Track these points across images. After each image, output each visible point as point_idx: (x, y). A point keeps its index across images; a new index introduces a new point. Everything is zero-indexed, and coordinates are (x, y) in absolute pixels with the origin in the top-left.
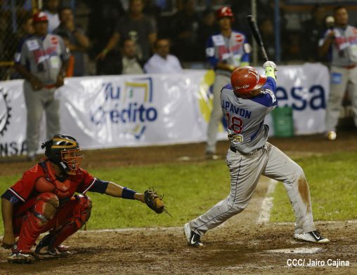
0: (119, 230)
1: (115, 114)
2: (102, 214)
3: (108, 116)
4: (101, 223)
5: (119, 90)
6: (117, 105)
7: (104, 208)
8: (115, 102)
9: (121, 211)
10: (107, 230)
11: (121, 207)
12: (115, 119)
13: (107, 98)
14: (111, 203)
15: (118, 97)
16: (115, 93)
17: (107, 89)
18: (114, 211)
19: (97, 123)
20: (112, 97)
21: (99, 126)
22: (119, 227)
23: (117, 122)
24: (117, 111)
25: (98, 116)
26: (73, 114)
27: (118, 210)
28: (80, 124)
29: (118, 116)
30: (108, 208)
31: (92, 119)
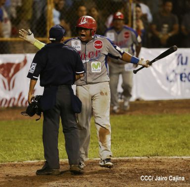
0: (184, 158)
1: (183, 75)
2: (173, 145)
3: (179, 77)
4: (172, 152)
5: (187, 58)
6: (185, 70)
7: (174, 141)
8: (184, 67)
9: (186, 144)
10: (176, 157)
11: (186, 141)
12: (183, 79)
13: (178, 64)
14: (179, 138)
15: (186, 63)
16: (184, 61)
17: (179, 57)
18: (181, 144)
19: (171, 81)
20: (182, 64)
21: (172, 83)
22: (184, 155)
23: (185, 81)
24: (185, 74)
25: (172, 77)
26: (154, 74)
27: (184, 143)
28: (159, 81)
29: (185, 77)
30: (177, 142)
31: (168, 79)
